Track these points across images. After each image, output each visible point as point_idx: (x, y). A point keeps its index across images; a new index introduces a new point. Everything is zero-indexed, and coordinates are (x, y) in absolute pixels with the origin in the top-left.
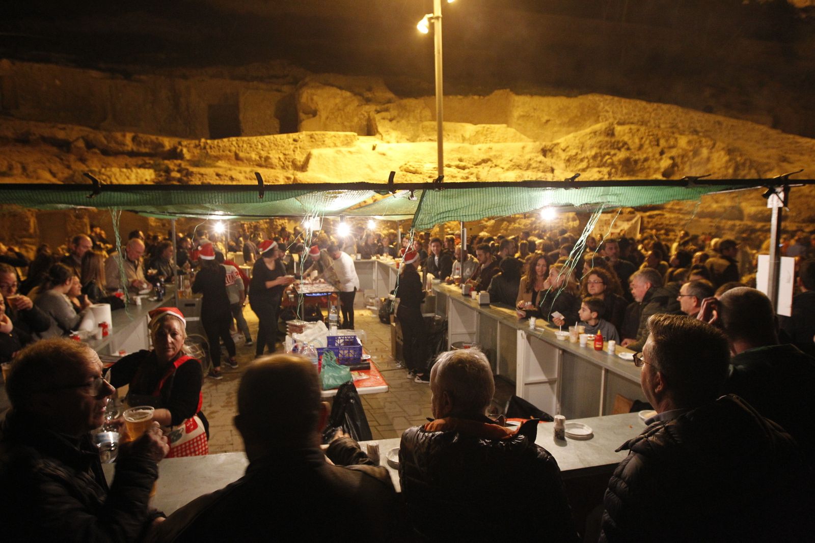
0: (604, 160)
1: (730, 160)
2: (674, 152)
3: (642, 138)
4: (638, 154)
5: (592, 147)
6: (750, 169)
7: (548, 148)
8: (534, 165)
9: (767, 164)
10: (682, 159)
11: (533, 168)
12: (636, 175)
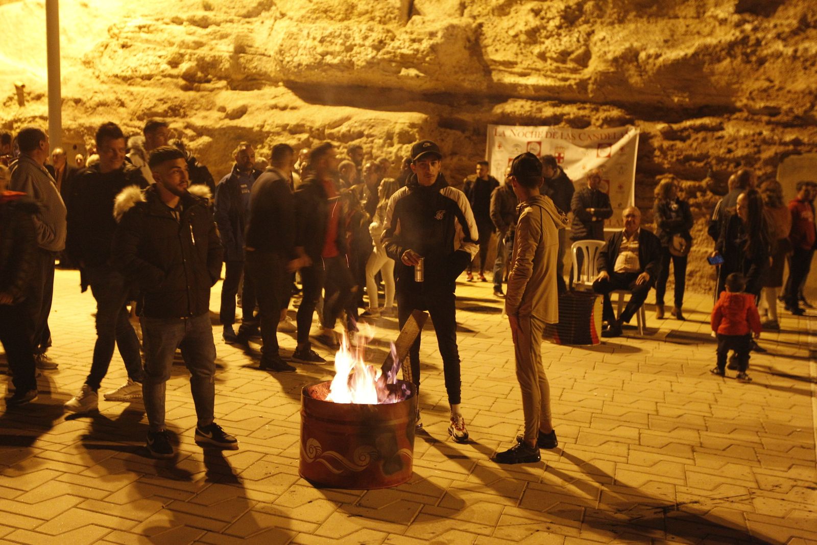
12: (671, 13)
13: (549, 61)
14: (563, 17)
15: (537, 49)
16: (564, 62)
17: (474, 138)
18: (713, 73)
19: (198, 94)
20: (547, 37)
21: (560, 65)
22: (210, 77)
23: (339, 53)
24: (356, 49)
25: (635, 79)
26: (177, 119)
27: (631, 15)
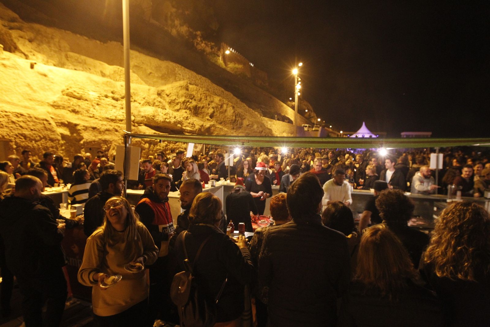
0: (187, 105)
1: (234, 112)
3: (201, 94)
4: (200, 104)
5: (182, 96)
6: (239, 118)
7: (160, 92)
10: (217, 109)
12: (199, 116)
13: (190, 124)
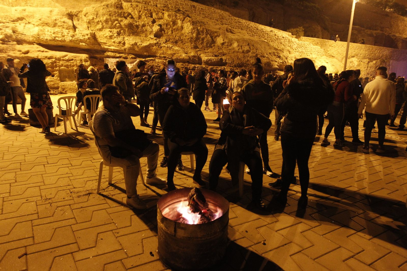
0: (114, 24)
1: (194, 29)
2: (161, 22)
3: (140, 11)
4: (138, 22)
5: (104, 15)
6: (207, 35)
7: (74, 13)
8: (59, 24)
9: (216, 32)
10: (167, 26)
11: (59, 26)
12: (139, 35)
13: (116, 44)
14: (117, 33)
15: (113, 41)
16: (120, 44)
17: (100, 61)
18: (152, 49)
19: (8, 46)
20: (115, 38)
21: (119, 45)
22: (10, 40)
23: (60, 37)
24: (65, 37)
25: (137, 49)
26: (2, 53)
27: (131, 35)
